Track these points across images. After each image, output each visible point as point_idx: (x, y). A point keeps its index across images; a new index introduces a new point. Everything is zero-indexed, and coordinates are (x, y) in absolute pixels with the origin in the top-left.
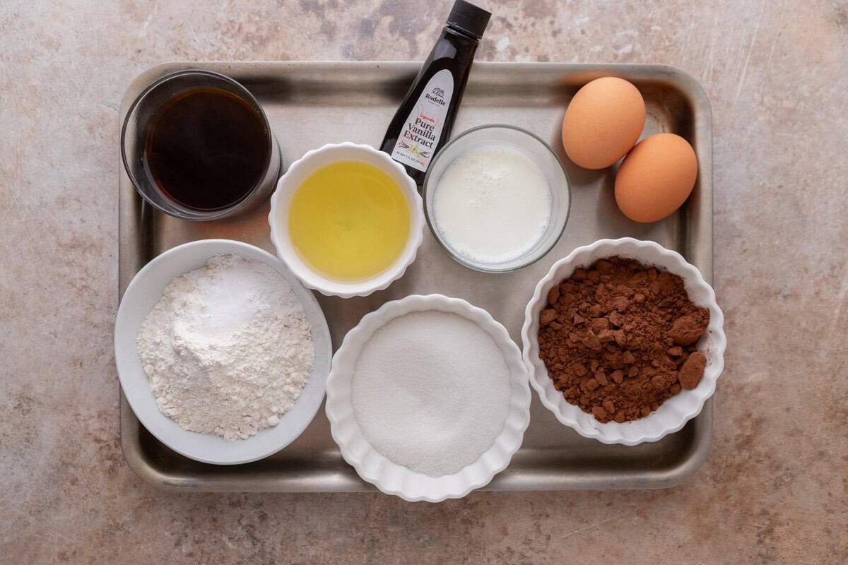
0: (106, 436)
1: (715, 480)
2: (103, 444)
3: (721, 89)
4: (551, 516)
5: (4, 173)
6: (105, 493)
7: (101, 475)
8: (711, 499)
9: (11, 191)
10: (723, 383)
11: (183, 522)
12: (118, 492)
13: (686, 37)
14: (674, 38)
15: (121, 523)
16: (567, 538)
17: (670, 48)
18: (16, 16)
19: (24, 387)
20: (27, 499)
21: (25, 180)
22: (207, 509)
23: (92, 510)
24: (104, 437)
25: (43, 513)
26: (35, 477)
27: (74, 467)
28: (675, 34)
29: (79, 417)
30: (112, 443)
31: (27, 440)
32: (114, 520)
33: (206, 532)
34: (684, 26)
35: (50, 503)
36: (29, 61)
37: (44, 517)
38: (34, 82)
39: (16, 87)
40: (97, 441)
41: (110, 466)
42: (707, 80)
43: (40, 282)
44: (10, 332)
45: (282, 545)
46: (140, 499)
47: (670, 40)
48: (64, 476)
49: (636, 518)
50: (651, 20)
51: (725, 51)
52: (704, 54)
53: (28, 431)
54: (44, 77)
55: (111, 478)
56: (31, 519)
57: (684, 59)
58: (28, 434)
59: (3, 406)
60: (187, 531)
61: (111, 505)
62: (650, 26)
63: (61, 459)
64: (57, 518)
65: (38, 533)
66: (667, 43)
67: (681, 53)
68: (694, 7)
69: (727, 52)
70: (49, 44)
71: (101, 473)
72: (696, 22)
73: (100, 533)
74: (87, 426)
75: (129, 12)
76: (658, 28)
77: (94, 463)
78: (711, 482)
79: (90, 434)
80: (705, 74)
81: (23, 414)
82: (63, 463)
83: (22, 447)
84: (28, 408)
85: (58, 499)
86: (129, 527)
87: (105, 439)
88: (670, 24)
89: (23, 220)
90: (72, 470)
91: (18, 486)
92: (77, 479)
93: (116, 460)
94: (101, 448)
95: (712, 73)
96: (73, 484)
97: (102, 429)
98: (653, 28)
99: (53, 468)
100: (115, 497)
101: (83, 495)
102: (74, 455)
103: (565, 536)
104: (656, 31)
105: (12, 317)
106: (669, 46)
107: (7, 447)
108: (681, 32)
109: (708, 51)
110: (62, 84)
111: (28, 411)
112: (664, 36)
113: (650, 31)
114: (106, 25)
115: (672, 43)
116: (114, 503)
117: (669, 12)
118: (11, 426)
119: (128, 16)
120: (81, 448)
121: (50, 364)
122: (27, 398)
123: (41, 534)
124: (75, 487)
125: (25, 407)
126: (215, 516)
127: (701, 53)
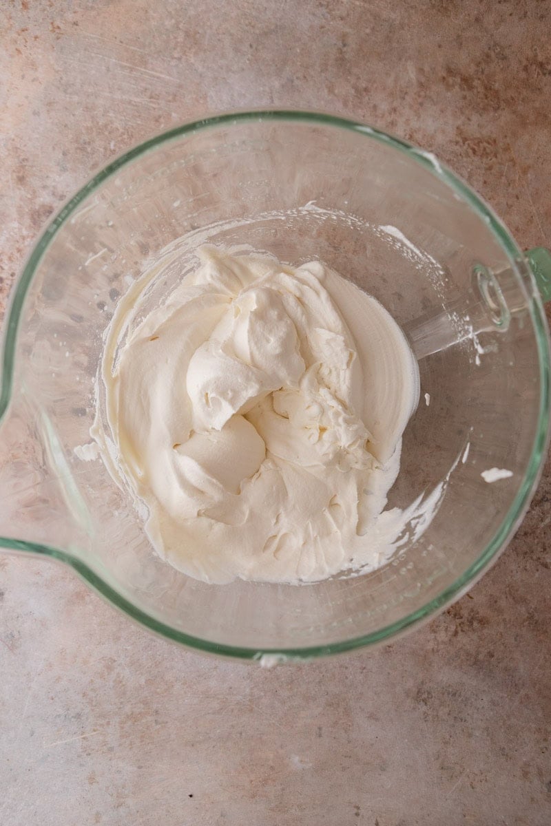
0: (452, 627)
1: (499, 108)
2: (459, 629)
3: (166, 93)
4: (526, 246)
5: (222, 709)
6: (501, 628)
7: (485, 631)
8: (514, 112)
9: (237, 703)
10: (416, 99)
11: (527, 561)
12: (500, 617)
13: (121, 120)
14: (121, 130)
15: (527, 615)
16: (545, 235)
17: (130, 133)
18: (84, 695)
19: (408, 696)
20: (506, 695)
21: (228, 691)
22: (517, 541)
23: (516, 640)
24: (453, 628)
25: (517, 682)
26: (486, 689)
27: (478, 654)
28: (118, 129)
29: (435, 650)
30: (458, 621)
31: (454, 695)
32: (524, 621)
33: (536, 541)
34: (112, 122)
35: (509, 676)
36: (124, 685)
37: (521, 681)
38: (143, 681)
39: (147, 697)
40: (456, 633)
41: (478, 623)
42: (159, 104)
43: (317, 680)
44: (360, 707)
45: (548, 476)
46: (507, 597)
47: (123, 134)
48: (486, 664)
49: (529, 175)
50: (105, 149)
51: (134, 89)
52: (136, 106)
53: (446, 694)
54: (138, 673)
55: (488, 622)
56: (522, 692)
57: (139, 122)
58: (449, 694)
59: (424, 714)
60: (535, 557)
61: (512, 623)
62: (111, 150)
63: (471, 666)
64: (522, 670)
65: (534, 687)
66: (125, 136)
67: (134, 125)
68: (96, 112)
69: (135, 87)
70: (109, 668)
71: (484, 631)
72: (108, 111)
73: (535, 633)
74: (443, 642)
75: (83, 598)
76: (112, 144)
77: (475, 637)
78: (500, 112)
79: (450, 640)
80: (154, 106)
81: (432, 698)
82: (475, 663)
83: (460, 700)
84: (426, 694)
85: (506, 669)
86: (531, 608)
87: (455, 627)
88: (110, 133)
89: (262, 694)
90: (481, 657)
91: (493, 703)
92: (489, 653)
93: (472, 618)
94: (462, 631)
95: (152, 100)
96: (492, 656)
97: (446, 630)
98: (112, 147)
99: (479, 672)
100: (504, 620)
101: (502, 647)
102: (468, 654)
103: (543, 235)
104: (115, 145)
105: (347, 705)
106: (128, 135)
107: (460, 712)
108: (117, 124)
109: (133, 102)
110: (144, 656)
111: (429, 693)
112: (120, 139)
113: (114, 150)
114: (94, 618)
115: (126, 133)
116: (510, 619)
117: (99, 134)
118: (442, 707)
119: (87, 598)
120: (462, 648)
121: (389, 673)
122: (418, 694)
123: (535, 684)
124: (495, 654)
125: (425, 696)
126: (522, 534)
127: (135, 108)
